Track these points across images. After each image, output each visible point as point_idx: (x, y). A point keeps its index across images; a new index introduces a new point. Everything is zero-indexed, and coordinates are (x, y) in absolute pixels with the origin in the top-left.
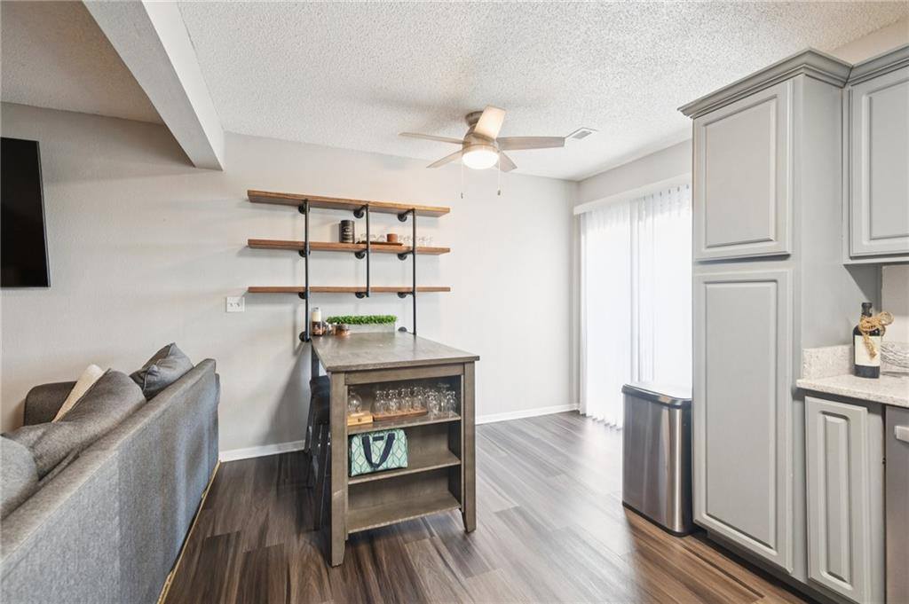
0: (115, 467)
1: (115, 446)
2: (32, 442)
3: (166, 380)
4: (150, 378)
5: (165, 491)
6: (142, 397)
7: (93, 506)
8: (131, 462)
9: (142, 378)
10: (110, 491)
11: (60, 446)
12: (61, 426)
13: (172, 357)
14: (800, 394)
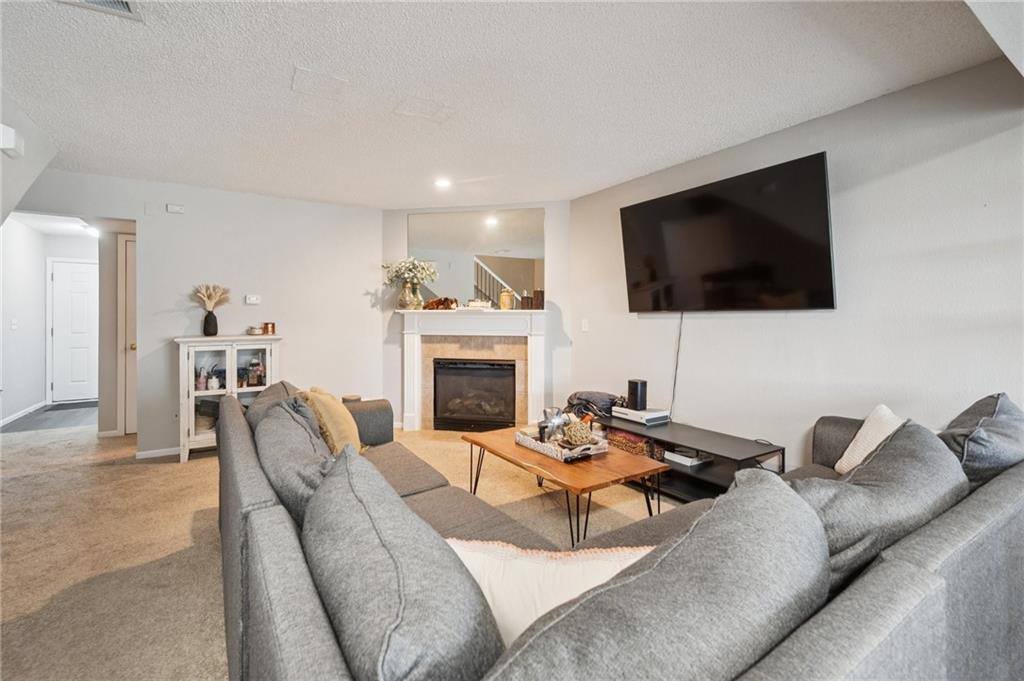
0: (940, 606)
1: (935, 565)
2: (823, 503)
3: (1002, 457)
4: (971, 446)
5: (1014, 656)
6: (963, 477)
7: (909, 667)
8: (961, 596)
9: (959, 444)
10: (933, 647)
11: (854, 521)
12: (855, 492)
13: (1003, 417)
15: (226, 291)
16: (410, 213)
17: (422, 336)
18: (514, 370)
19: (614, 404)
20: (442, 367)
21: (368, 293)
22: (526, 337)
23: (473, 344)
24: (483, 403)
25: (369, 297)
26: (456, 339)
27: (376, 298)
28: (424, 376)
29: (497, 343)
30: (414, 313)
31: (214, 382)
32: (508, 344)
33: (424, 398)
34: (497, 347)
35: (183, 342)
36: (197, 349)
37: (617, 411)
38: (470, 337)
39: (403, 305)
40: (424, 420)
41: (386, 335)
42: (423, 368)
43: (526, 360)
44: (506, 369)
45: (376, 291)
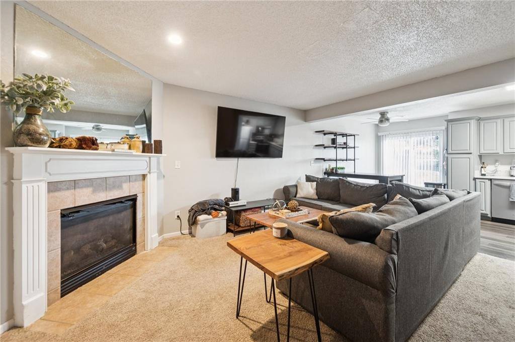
14: (475, 179)
17: (48, 183)
18: (137, 201)
22: (147, 175)
23: (106, 185)
26: (89, 182)
29: (125, 182)
32: (132, 181)
34: (124, 186)
37: (232, 204)
38: (102, 179)
43: (143, 192)
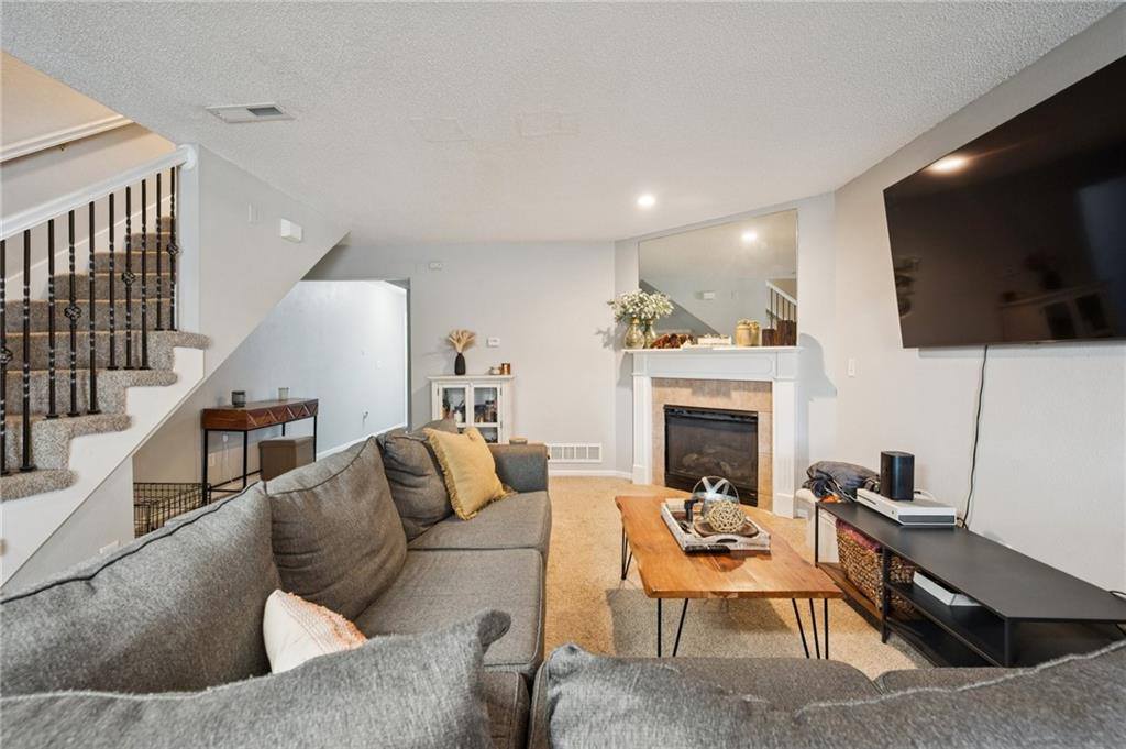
15: (472, 335)
16: (639, 241)
17: (652, 378)
18: (756, 424)
19: (862, 485)
20: (673, 414)
21: (600, 332)
22: (771, 383)
23: (707, 390)
24: (722, 463)
25: (601, 336)
26: (689, 383)
27: (609, 336)
28: (655, 426)
29: (735, 389)
30: (643, 353)
31: (458, 416)
32: (749, 390)
33: (655, 450)
34: (735, 394)
35: (436, 380)
36: (446, 387)
37: (865, 496)
38: (703, 381)
39: (630, 344)
40: (655, 475)
41: (618, 378)
42: (653, 415)
43: (771, 412)
44: (746, 422)
45: (609, 329)
